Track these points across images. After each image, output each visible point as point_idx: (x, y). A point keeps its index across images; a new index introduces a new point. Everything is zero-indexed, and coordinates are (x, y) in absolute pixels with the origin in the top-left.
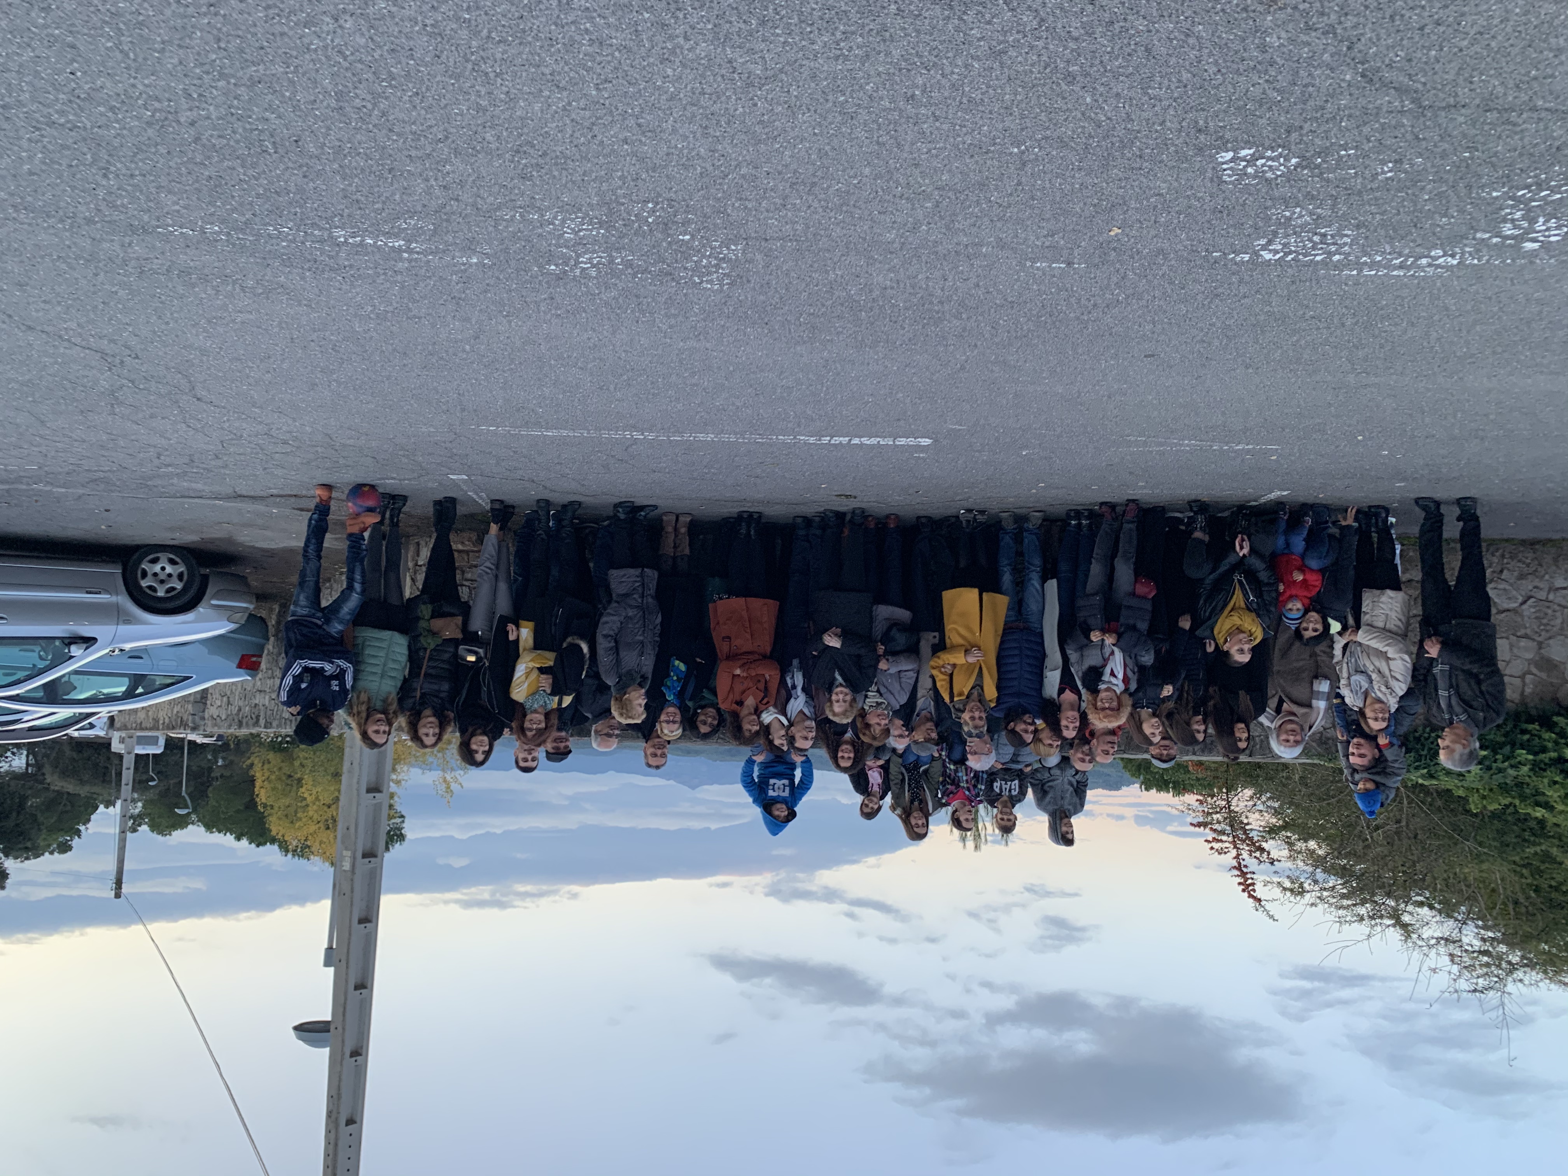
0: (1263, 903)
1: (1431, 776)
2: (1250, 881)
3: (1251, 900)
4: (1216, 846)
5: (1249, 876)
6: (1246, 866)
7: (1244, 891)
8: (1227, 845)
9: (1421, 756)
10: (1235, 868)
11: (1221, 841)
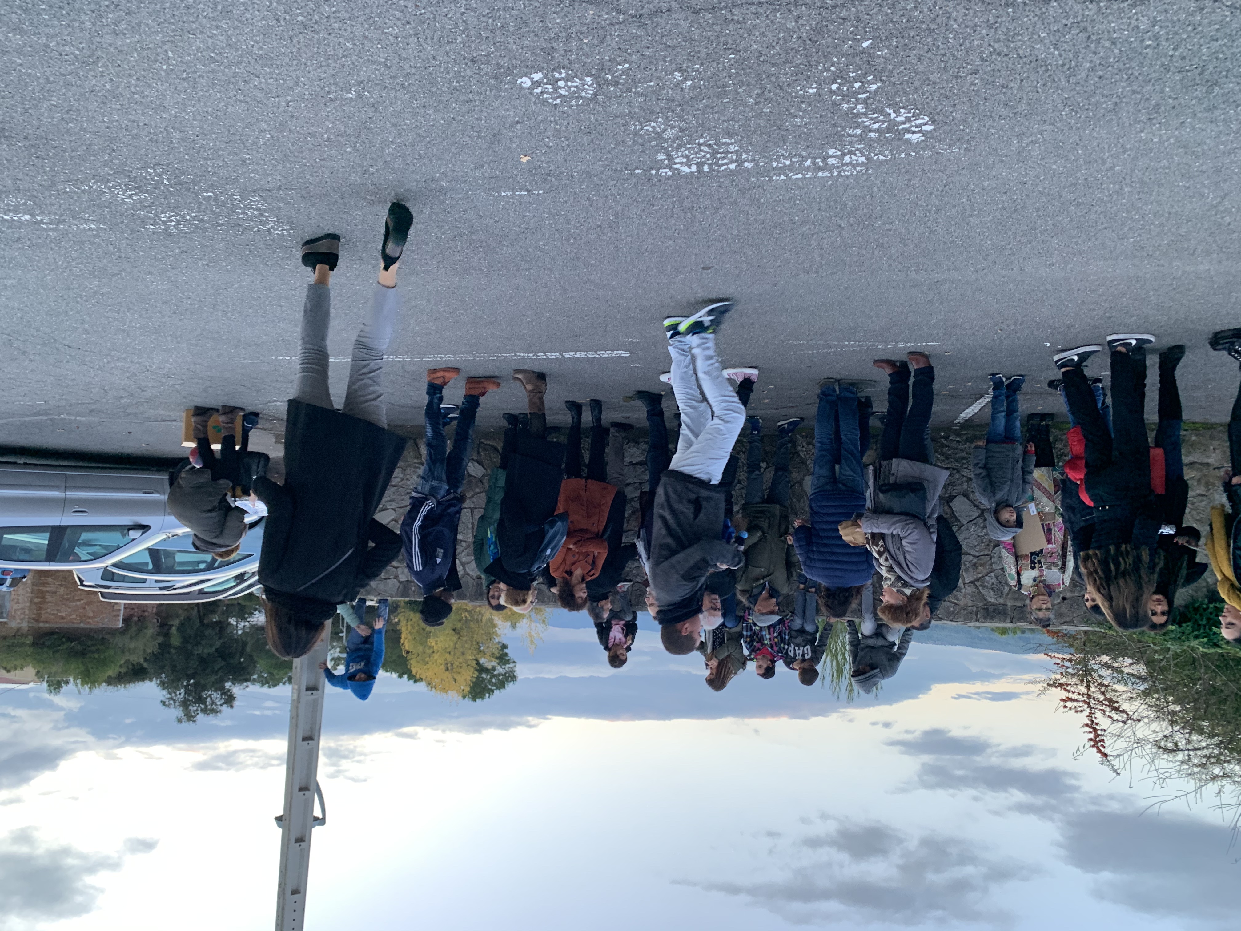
0: (1109, 758)
1: (1216, 645)
2: (1100, 738)
3: (1099, 755)
4: (1069, 704)
5: (1099, 732)
6: (1097, 724)
7: (1093, 746)
8: (1081, 704)
9: (1199, 625)
10: (1087, 725)
11: (1076, 701)
